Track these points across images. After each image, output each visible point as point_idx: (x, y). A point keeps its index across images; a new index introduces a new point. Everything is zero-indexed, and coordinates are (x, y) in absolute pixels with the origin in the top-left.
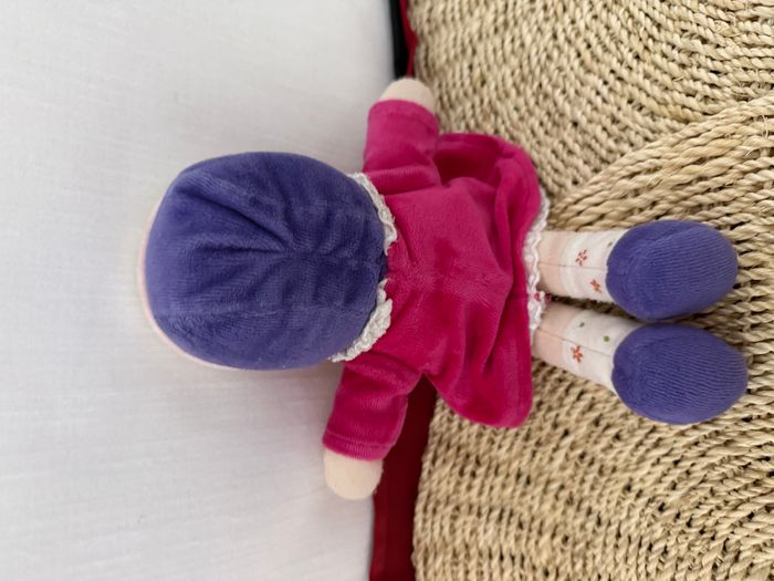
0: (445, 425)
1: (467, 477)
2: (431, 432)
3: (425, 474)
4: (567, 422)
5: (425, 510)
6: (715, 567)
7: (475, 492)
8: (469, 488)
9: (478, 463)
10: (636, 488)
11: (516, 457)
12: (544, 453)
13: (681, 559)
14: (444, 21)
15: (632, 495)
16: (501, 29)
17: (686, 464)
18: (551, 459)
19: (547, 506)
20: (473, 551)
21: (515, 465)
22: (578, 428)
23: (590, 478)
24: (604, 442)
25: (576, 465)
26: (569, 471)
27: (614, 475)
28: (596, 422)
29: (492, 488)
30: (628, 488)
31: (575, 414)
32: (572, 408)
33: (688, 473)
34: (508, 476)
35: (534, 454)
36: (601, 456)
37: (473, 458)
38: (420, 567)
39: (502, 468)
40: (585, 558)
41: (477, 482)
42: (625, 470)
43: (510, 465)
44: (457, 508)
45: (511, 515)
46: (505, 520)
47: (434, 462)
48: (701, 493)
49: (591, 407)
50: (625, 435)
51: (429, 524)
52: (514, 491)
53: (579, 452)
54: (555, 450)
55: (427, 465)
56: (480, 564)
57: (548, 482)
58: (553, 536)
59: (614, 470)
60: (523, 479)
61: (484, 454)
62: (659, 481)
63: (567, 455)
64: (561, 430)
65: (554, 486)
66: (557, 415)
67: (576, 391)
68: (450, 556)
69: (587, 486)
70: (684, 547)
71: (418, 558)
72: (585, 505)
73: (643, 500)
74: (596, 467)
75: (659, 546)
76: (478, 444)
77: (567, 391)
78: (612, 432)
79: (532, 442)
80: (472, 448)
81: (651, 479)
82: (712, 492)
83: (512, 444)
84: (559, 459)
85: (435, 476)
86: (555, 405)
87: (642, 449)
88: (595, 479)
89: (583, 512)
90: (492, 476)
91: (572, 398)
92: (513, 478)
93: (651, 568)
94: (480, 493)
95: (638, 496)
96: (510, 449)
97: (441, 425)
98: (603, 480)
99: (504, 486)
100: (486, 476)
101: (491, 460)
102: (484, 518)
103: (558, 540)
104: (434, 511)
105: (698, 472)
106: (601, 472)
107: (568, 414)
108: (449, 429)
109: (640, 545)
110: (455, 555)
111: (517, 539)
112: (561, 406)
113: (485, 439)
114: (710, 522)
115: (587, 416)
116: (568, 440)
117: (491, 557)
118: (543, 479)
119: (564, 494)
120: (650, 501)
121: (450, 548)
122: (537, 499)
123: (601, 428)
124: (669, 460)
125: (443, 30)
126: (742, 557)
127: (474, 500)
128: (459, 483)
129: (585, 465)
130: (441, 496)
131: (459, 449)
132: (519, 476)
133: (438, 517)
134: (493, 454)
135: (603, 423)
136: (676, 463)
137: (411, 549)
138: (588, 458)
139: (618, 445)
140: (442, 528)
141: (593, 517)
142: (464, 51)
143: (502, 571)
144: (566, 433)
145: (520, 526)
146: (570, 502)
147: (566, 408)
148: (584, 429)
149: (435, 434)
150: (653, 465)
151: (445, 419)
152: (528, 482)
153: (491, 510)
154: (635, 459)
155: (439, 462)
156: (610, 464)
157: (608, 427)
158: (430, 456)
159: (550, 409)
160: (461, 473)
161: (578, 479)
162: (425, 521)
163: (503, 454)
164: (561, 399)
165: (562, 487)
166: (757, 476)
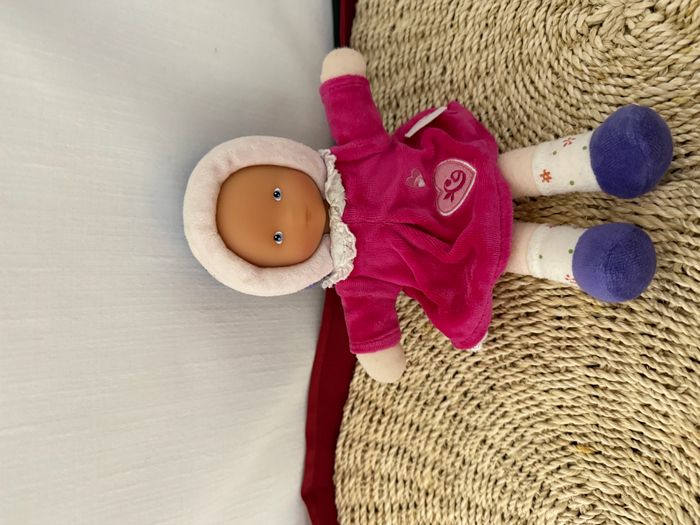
0: (361, 386)
1: (375, 424)
2: (351, 389)
3: (345, 420)
4: (446, 391)
5: (344, 445)
6: (534, 499)
7: (380, 433)
8: (376, 431)
9: (383, 413)
10: (489, 442)
11: (410, 412)
12: (429, 411)
13: (514, 492)
15: (486, 447)
17: (521, 431)
18: (434, 416)
19: (430, 448)
20: (377, 475)
21: (409, 417)
22: (452, 397)
23: (459, 432)
24: (469, 409)
25: (450, 421)
26: (446, 426)
27: (476, 432)
28: (465, 394)
29: (392, 432)
30: (484, 442)
31: (451, 387)
32: (449, 383)
33: (523, 436)
34: (404, 424)
35: (422, 410)
36: (467, 417)
37: (380, 410)
38: (339, 485)
39: (400, 419)
40: (453, 486)
41: (382, 428)
42: (482, 430)
43: (405, 417)
44: (367, 445)
45: (405, 452)
46: (400, 456)
47: (352, 411)
48: (529, 451)
49: (462, 384)
50: (483, 406)
51: (346, 455)
52: (407, 435)
53: (453, 413)
54: (436, 410)
55: (347, 413)
56: (381, 485)
57: (431, 431)
58: (433, 469)
59: (476, 428)
60: (414, 427)
61: (388, 408)
62: (504, 440)
63: (444, 414)
64: (441, 396)
65: (435, 435)
66: (439, 386)
67: (452, 371)
68: (360, 479)
69: (457, 437)
70: (516, 485)
71: (338, 478)
72: (455, 450)
73: (493, 451)
74: (464, 424)
75: (501, 482)
76: (384, 400)
77: (447, 369)
78: (475, 402)
79: (422, 402)
80: (379, 403)
81: (498, 438)
82: (536, 450)
83: (408, 403)
84: (440, 415)
85: (352, 422)
86: (438, 378)
87: (494, 417)
88: (463, 433)
89: (454, 455)
90: (392, 424)
91: (450, 375)
92: (407, 426)
93: (496, 496)
94: (384, 435)
95: (491, 447)
96: (406, 406)
97: (358, 386)
98: (467, 434)
99: (400, 431)
100: (389, 424)
101: (392, 412)
102: (385, 453)
103: (436, 472)
104: (351, 446)
105: (529, 437)
106: (467, 428)
107: (446, 386)
108: (363, 388)
109: (489, 481)
110: (364, 478)
111: (408, 468)
112: (442, 380)
113: (389, 397)
114: (534, 470)
115: (458, 389)
116: (446, 404)
117: (389, 480)
118: (428, 429)
119: (442, 441)
120: (498, 452)
121: (360, 473)
122: (423, 442)
123: (467, 399)
124: (510, 427)
126: (552, 494)
127: (380, 439)
128: (369, 427)
129: (456, 423)
130: (356, 436)
131: (370, 403)
132: (411, 425)
133: (353, 451)
134: (394, 408)
135: (470, 395)
136: (515, 429)
137: (333, 472)
138: (458, 418)
139: (479, 412)
140: (355, 458)
141: (460, 459)
143: (397, 491)
144: (445, 399)
145: (411, 460)
146: (445, 446)
147: (446, 382)
148: (457, 397)
149: (353, 392)
150: (501, 428)
151: (361, 381)
152: (418, 429)
153: (391, 448)
154: (489, 423)
155: (355, 412)
156: (473, 424)
157: (473, 398)
158: (349, 407)
159: (434, 381)
160: (371, 421)
161: (451, 431)
162: (343, 453)
163: (401, 409)
164: (442, 375)
165: (440, 436)
166: (564, 444)
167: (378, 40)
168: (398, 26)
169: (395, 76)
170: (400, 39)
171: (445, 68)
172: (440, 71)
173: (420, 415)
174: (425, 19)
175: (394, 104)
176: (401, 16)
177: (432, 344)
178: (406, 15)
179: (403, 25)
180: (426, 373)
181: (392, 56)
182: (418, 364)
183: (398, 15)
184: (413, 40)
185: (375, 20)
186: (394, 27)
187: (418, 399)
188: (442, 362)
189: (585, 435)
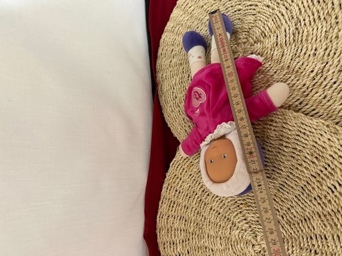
1: (171, 207)
2: (161, 195)
3: (160, 207)
4: (196, 191)
5: (160, 217)
6: (231, 228)
8: (172, 211)
10: (213, 209)
11: (184, 202)
12: (191, 200)
13: (224, 227)
14: (166, 78)
15: (212, 210)
16: (181, 84)
17: (223, 202)
18: (193, 201)
19: (192, 215)
20: (173, 229)
23: (202, 206)
24: (205, 196)
25: (199, 203)
26: (197, 205)
27: (208, 205)
28: (203, 191)
29: (178, 210)
31: (198, 189)
32: (197, 187)
33: (224, 204)
34: (182, 207)
35: (189, 200)
36: (205, 200)
37: (173, 202)
38: (158, 234)
39: (181, 205)
40: (202, 229)
41: (174, 208)
42: (210, 204)
44: (169, 216)
45: (183, 218)
46: (181, 220)
47: (162, 204)
48: (227, 209)
49: (202, 187)
51: (161, 221)
52: (184, 211)
53: (199, 199)
54: (194, 199)
55: (160, 204)
56: (175, 233)
57: (192, 208)
58: (194, 223)
60: (186, 207)
61: (176, 201)
62: (218, 207)
63: (197, 200)
64: (195, 193)
65: (194, 209)
66: (194, 189)
67: (198, 183)
68: (166, 230)
70: (224, 223)
71: (158, 231)
72: (202, 214)
73: (215, 212)
74: (204, 203)
75: (219, 224)
77: (196, 182)
78: (207, 193)
79: (188, 197)
80: (173, 199)
81: (216, 206)
82: (229, 209)
83: (183, 198)
84: (195, 201)
85: (162, 208)
87: (214, 198)
89: (201, 216)
90: (178, 207)
91: (197, 184)
93: (217, 229)
94: (175, 212)
95: (214, 210)
97: (164, 193)
98: (205, 207)
99: (181, 210)
100: (176, 207)
101: (178, 202)
102: (176, 219)
103: (195, 224)
104: (162, 218)
105: (226, 204)
108: (166, 194)
109: (215, 224)
110: (168, 230)
111: (185, 225)
112: (195, 187)
113: (176, 196)
114: (229, 217)
115: (201, 189)
116: (197, 196)
117: (178, 230)
119: (196, 211)
120: (217, 212)
121: (166, 228)
122: (190, 213)
123: (204, 193)
124: (220, 201)
125: (166, 81)
126: (236, 225)
127: (173, 214)
128: (169, 209)
129: (201, 203)
130: (164, 213)
131: (169, 200)
132: (185, 206)
133: (163, 219)
135: (205, 191)
136: (221, 201)
137: (156, 229)
138: (202, 201)
139: (208, 197)
140: (164, 222)
141: (204, 217)
142: (171, 88)
144: (196, 194)
145: (186, 221)
146: (198, 213)
148: (200, 193)
150: (216, 202)
151: (165, 191)
152: (187, 208)
153: (178, 217)
154: (212, 201)
155: (163, 203)
156: (207, 202)
157: (206, 192)
158: (161, 202)
159: (192, 187)
160: (170, 206)
161: (200, 206)
162: (159, 220)
163: (181, 201)
164: (195, 185)
165: (196, 209)
166: (238, 205)
167: (166, 66)
168: (172, 60)
169: (172, 79)
170: (173, 65)
171: (189, 75)
172: (187, 76)
173: (188, 202)
174: (181, 58)
175: (172, 88)
176: (173, 57)
177: (190, 173)
178: (175, 57)
179: (174, 61)
180: (189, 185)
181: (171, 71)
182: (186, 182)
183: (172, 57)
184: (178, 66)
185: (164, 59)
186: (171, 61)
187: (187, 196)
188: (194, 180)
189: (244, 200)
